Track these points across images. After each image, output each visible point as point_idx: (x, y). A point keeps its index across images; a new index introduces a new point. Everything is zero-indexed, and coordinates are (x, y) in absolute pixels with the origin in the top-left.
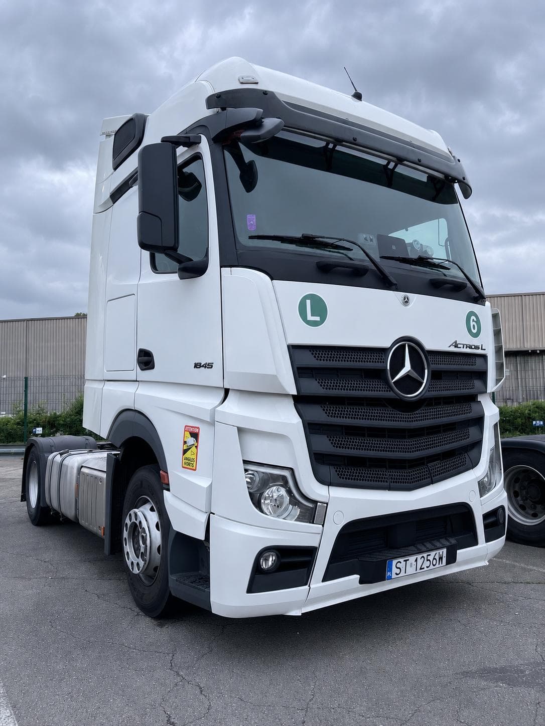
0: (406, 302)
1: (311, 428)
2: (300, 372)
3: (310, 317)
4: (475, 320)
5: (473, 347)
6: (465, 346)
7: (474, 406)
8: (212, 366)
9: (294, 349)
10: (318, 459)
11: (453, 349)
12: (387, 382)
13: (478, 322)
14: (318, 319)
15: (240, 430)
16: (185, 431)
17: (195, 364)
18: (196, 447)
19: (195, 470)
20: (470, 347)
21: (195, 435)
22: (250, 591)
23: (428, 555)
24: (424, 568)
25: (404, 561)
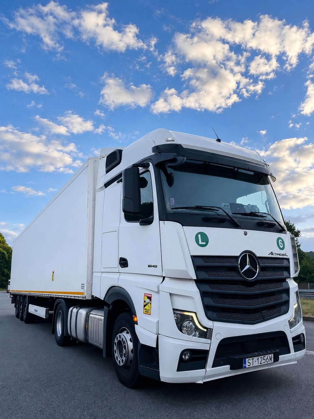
0: (246, 234)
1: (204, 295)
2: (197, 268)
3: (200, 243)
4: (282, 241)
5: (281, 255)
6: (277, 254)
7: (284, 284)
8: (157, 267)
9: (194, 257)
10: (207, 308)
11: (271, 256)
12: (239, 273)
13: (283, 242)
14: (205, 243)
15: (171, 294)
16: (144, 296)
17: (149, 265)
18: (151, 304)
19: (150, 315)
20: (280, 255)
21: (150, 298)
22: (178, 370)
23: (264, 357)
24: (262, 363)
25: (252, 359)
